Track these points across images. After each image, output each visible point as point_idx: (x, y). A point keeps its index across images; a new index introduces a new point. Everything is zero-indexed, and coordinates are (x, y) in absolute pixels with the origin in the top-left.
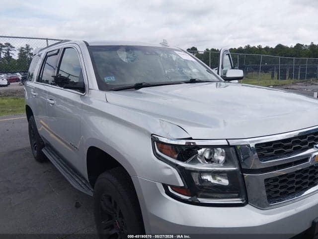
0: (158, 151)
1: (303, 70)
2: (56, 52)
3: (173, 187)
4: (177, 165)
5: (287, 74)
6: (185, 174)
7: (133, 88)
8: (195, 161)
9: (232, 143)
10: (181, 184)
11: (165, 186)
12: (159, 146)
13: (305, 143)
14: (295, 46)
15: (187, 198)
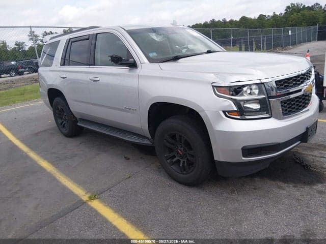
0: (217, 93)
1: (269, 40)
2: (87, 37)
3: (229, 112)
4: (232, 98)
5: (254, 45)
6: (237, 103)
7: (170, 60)
8: (242, 95)
9: (263, 81)
10: (235, 109)
11: (224, 112)
12: (217, 88)
13: (299, 81)
14: (258, 18)
15: (239, 117)
